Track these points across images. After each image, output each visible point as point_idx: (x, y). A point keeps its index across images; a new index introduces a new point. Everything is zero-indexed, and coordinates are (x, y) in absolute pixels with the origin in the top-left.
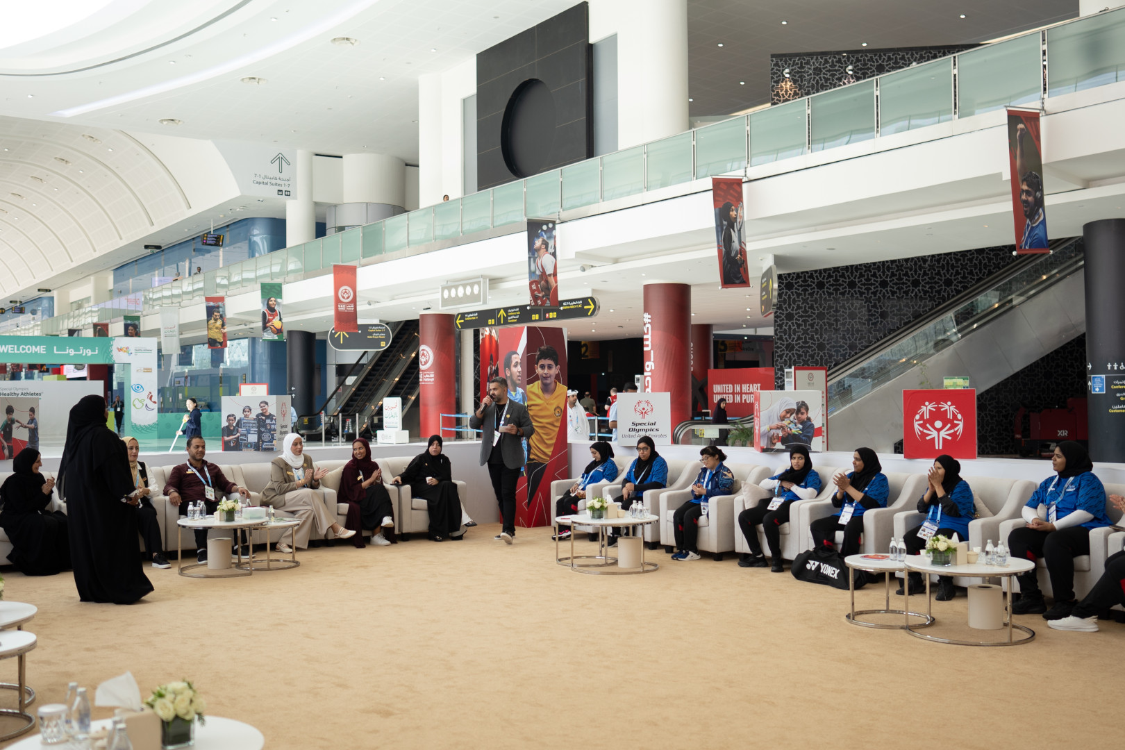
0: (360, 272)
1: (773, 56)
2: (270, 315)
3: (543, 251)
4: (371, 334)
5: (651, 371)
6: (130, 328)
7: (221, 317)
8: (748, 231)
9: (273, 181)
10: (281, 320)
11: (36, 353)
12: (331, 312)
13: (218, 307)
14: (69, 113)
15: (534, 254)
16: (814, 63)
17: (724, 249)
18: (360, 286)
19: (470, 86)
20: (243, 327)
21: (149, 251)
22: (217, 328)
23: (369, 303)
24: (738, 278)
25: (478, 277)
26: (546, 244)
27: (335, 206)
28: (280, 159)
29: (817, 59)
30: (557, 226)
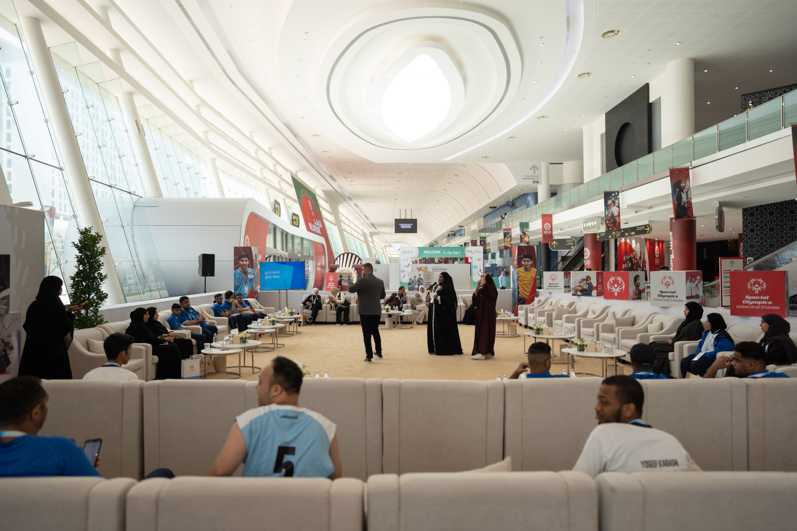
0: (554, 216)
2: (524, 236)
3: (612, 205)
4: (567, 243)
5: (673, 259)
6: (482, 242)
7: (510, 237)
8: (693, 193)
9: (531, 178)
10: (528, 238)
12: (541, 236)
13: (509, 233)
15: (607, 207)
17: (676, 202)
18: (554, 223)
19: (602, 129)
21: (491, 209)
22: (508, 241)
23: (561, 230)
24: (686, 215)
25: (595, 218)
26: (614, 202)
27: (560, 185)
28: (534, 167)
30: (620, 194)
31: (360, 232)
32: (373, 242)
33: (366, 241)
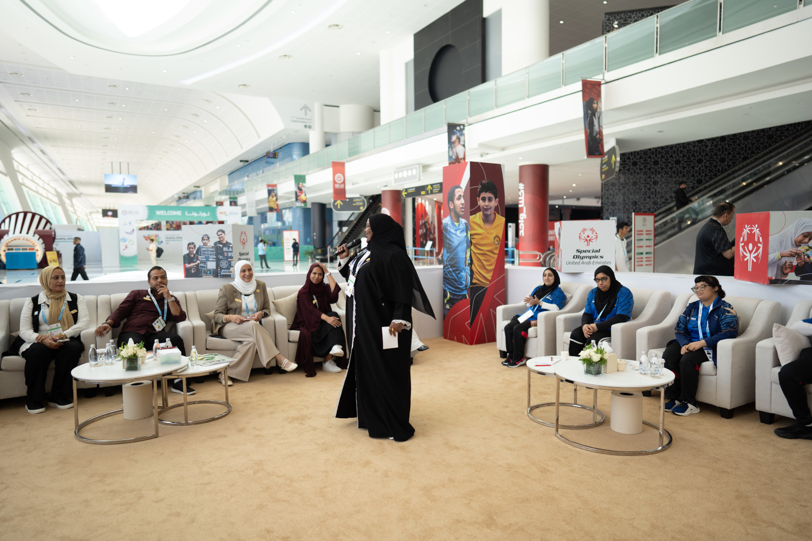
0: (347, 165)
1: (606, 14)
2: (300, 193)
3: (457, 143)
4: (355, 203)
5: (524, 219)
6: (233, 203)
7: (276, 195)
9: (302, 120)
10: (305, 195)
11: (176, 215)
12: (331, 191)
13: (274, 190)
14: (189, 82)
15: (451, 145)
16: (634, 17)
17: (588, 131)
18: (347, 174)
19: (410, 55)
20: (287, 201)
21: (242, 163)
22: (273, 201)
23: (353, 184)
24: (597, 151)
25: (415, 165)
26: (459, 139)
27: (336, 134)
28: (305, 108)
29: (636, 14)
30: (466, 128)
31: (53, 191)
32: (72, 206)
33: (62, 204)
